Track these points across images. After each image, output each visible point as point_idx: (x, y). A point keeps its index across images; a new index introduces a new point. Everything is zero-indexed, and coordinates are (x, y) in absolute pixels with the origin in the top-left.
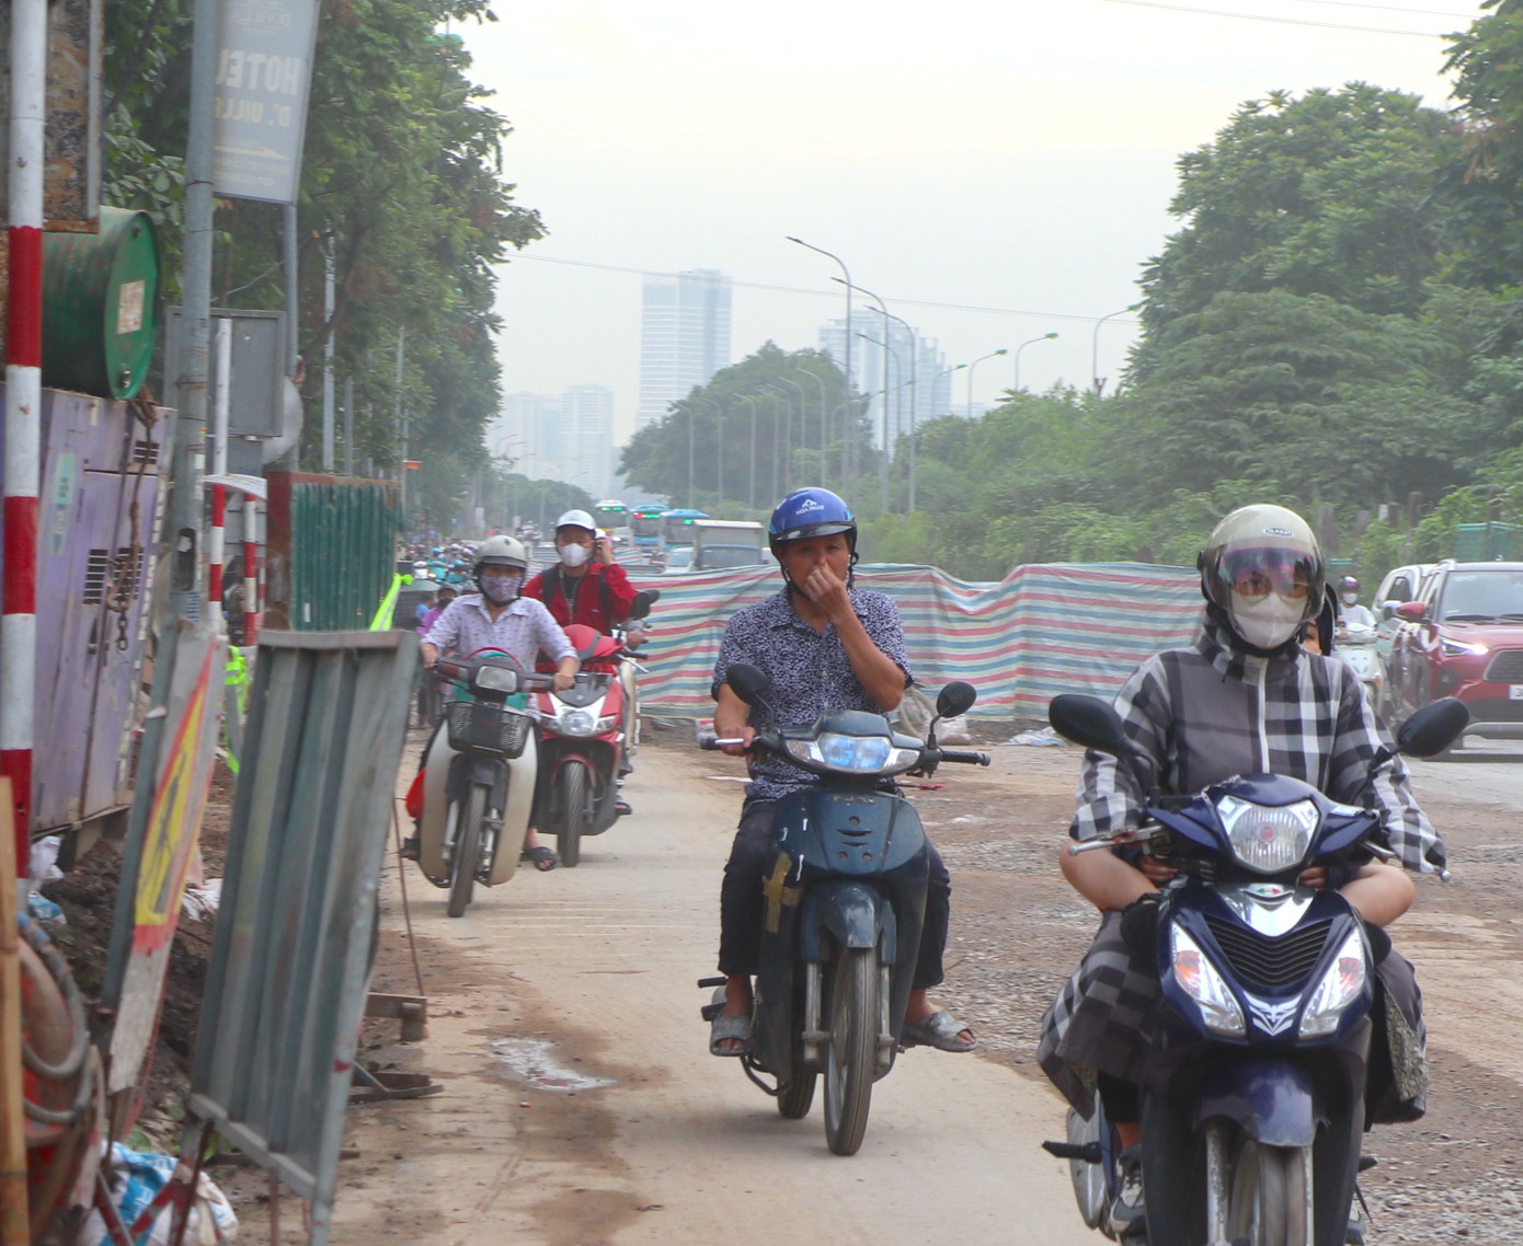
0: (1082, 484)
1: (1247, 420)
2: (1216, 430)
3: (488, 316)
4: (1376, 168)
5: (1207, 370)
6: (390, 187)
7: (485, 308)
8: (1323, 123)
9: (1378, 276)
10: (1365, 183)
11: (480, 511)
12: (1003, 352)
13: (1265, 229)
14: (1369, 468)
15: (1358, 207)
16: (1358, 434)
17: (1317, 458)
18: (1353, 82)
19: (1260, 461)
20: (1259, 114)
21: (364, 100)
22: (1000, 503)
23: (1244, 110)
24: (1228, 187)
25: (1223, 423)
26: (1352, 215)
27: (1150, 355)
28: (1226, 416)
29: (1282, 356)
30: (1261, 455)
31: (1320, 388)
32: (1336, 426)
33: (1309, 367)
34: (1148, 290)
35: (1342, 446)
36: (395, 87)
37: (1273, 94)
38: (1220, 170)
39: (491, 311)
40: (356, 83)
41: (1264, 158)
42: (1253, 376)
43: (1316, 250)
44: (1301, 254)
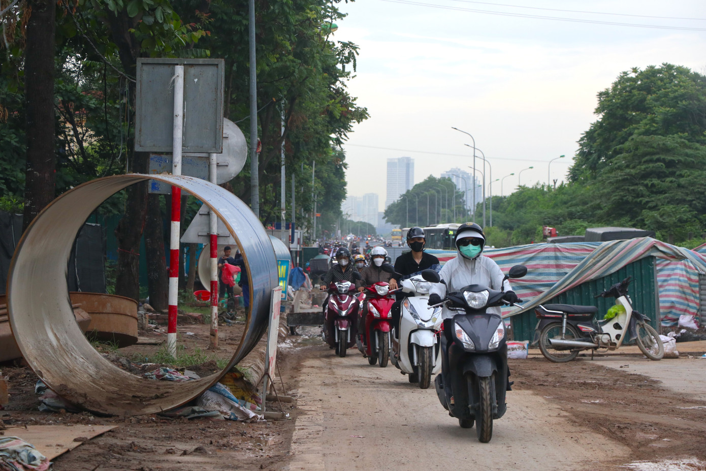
0: (579, 212)
1: (646, 186)
2: (633, 190)
3: (343, 163)
4: (677, 93)
5: (628, 166)
6: (307, 77)
7: (342, 161)
8: (653, 79)
9: (679, 133)
10: (673, 99)
11: (339, 231)
12: (513, 174)
13: (631, 118)
14: (699, 203)
15: (670, 108)
16: (693, 190)
17: (677, 199)
18: (665, 63)
19: (652, 201)
20: (628, 76)
21: (294, 19)
22: (546, 220)
23: (622, 75)
24: (617, 103)
25: (636, 187)
26: (668, 111)
27: (578, 170)
28: (637, 184)
29: (658, 160)
30: (653, 199)
31: (675, 173)
32: (683, 187)
33: (670, 164)
34: (581, 145)
35: (687, 195)
36: (308, 11)
37: (633, 69)
38: (614, 97)
39: (344, 162)
40: (289, 8)
41: (630, 92)
42: (647, 168)
43: (654, 124)
44: (648, 126)
